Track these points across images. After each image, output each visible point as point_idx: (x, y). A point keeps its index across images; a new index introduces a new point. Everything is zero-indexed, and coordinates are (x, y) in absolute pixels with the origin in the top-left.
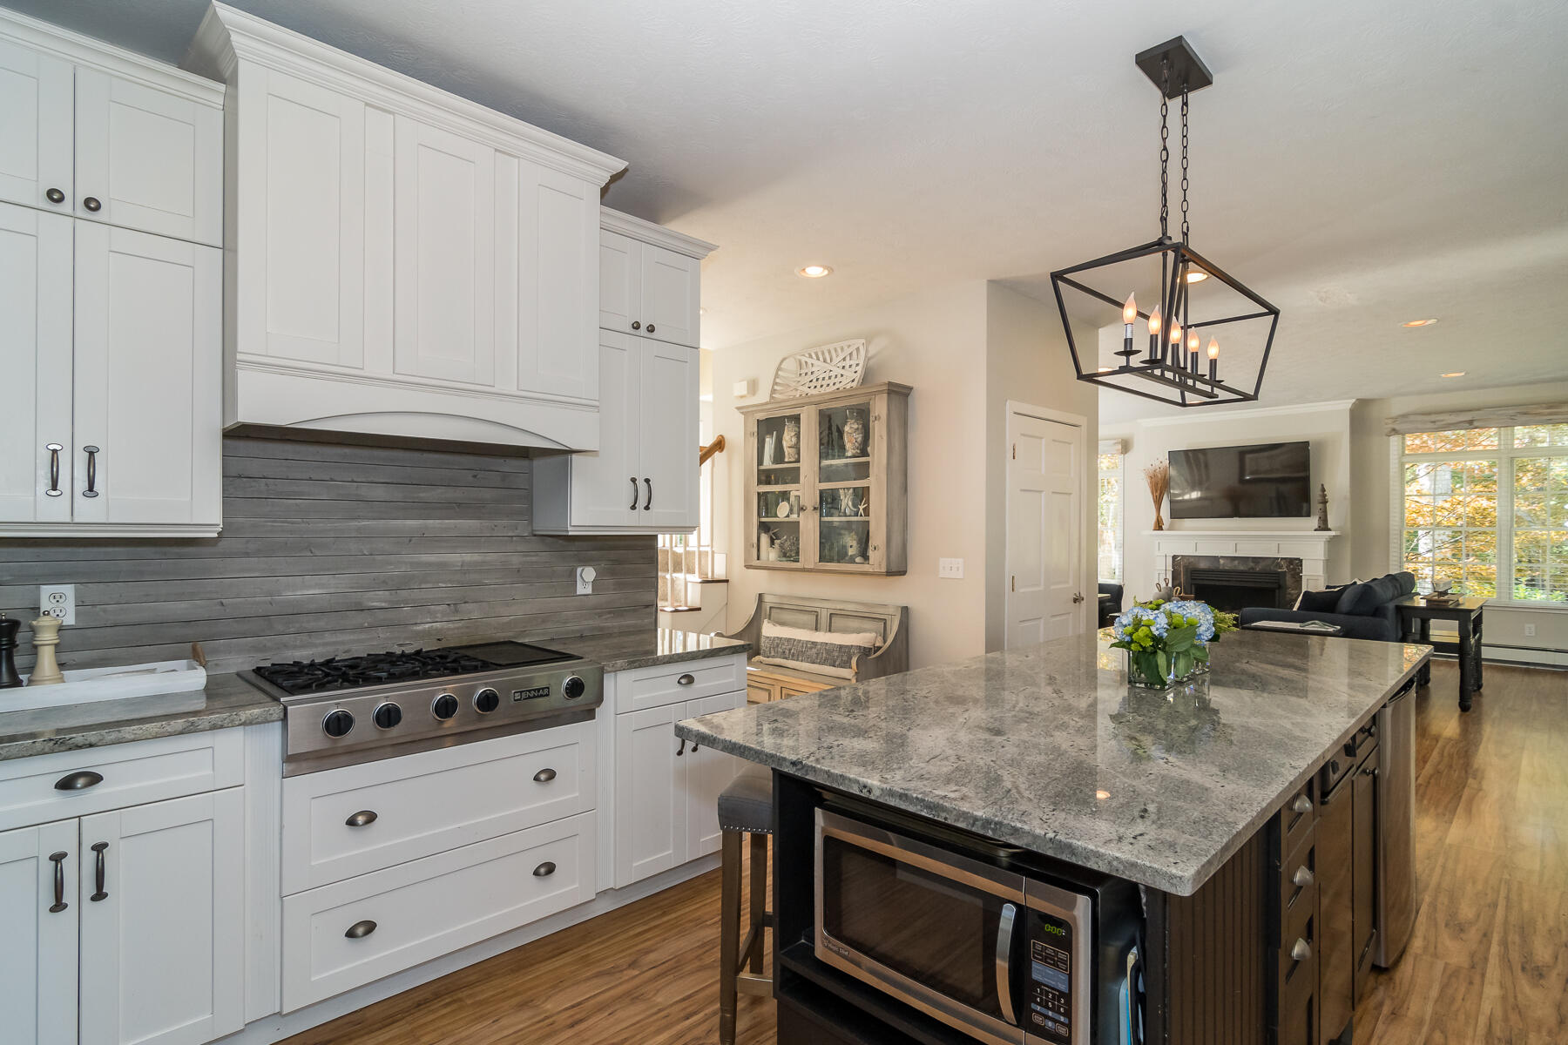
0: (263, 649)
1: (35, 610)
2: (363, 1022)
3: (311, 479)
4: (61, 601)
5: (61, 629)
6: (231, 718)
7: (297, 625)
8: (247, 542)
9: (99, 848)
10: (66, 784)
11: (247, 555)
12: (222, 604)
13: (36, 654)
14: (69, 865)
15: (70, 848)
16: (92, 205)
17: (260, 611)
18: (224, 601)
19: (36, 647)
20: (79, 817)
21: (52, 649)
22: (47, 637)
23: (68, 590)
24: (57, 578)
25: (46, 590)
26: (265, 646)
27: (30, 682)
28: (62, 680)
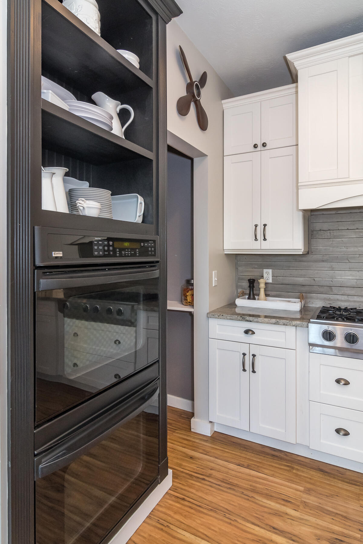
0: (329, 300)
1: (262, 277)
2: (344, 475)
3: (348, 229)
4: (268, 274)
5: (266, 284)
6: (290, 323)
7: (342, 292)
8: (323, 256)
9: (254, 356)
10: (247, 332)
11: (323, 261)
12: (314, 280)
13: (260, 290)
14: (247, 357)
15: (247, 352)
16: (264, 145)
17: (328, 284)
18: (315, 279)
19: (260, 288)
20: (249, 344)
21: (263, 289)
22: (262, 286)
23: (270, 271)
24: (268, 267)
25: (265, 271)
26: (330, 298)
27: (258, 299)
28: (266, 300)
